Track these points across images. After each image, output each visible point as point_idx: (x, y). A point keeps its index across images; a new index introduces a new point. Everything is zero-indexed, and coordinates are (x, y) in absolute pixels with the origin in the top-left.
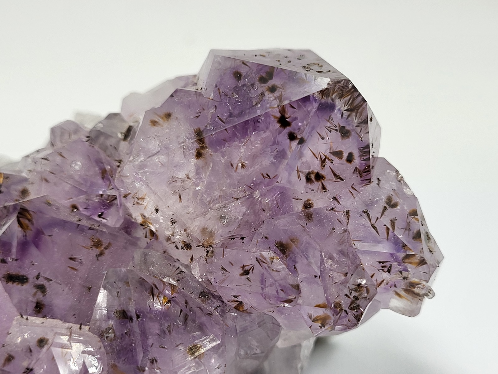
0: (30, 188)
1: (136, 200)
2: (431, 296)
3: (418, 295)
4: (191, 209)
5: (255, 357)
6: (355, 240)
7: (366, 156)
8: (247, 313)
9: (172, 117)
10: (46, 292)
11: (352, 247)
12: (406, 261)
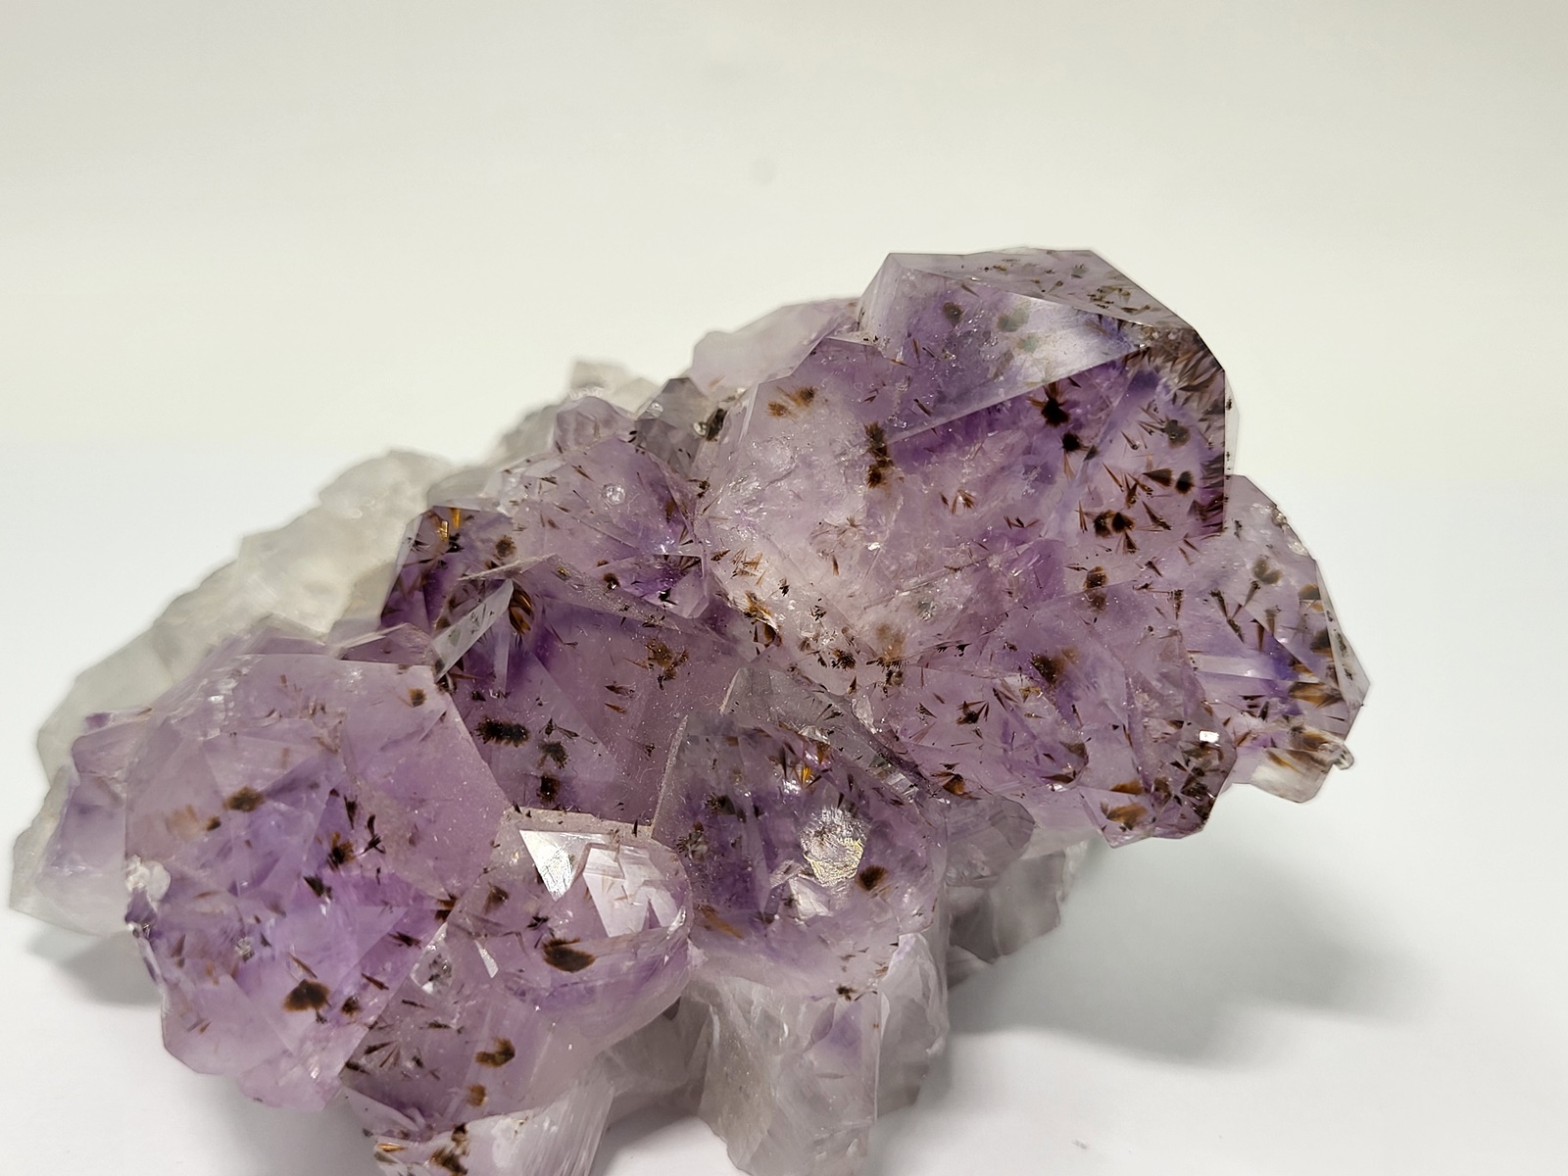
0: (516, 538)
1: (741, 566)
2: (1346, 763)
3: (1321, 762)
4: (856, 587)
5: (979, 881)
6: (1194, 652)
7: (1216, 477)
8: (971, 798)
9: (815, 398)
10: (565, 759)
11: (1189, 665)
12: (1298, 693)
